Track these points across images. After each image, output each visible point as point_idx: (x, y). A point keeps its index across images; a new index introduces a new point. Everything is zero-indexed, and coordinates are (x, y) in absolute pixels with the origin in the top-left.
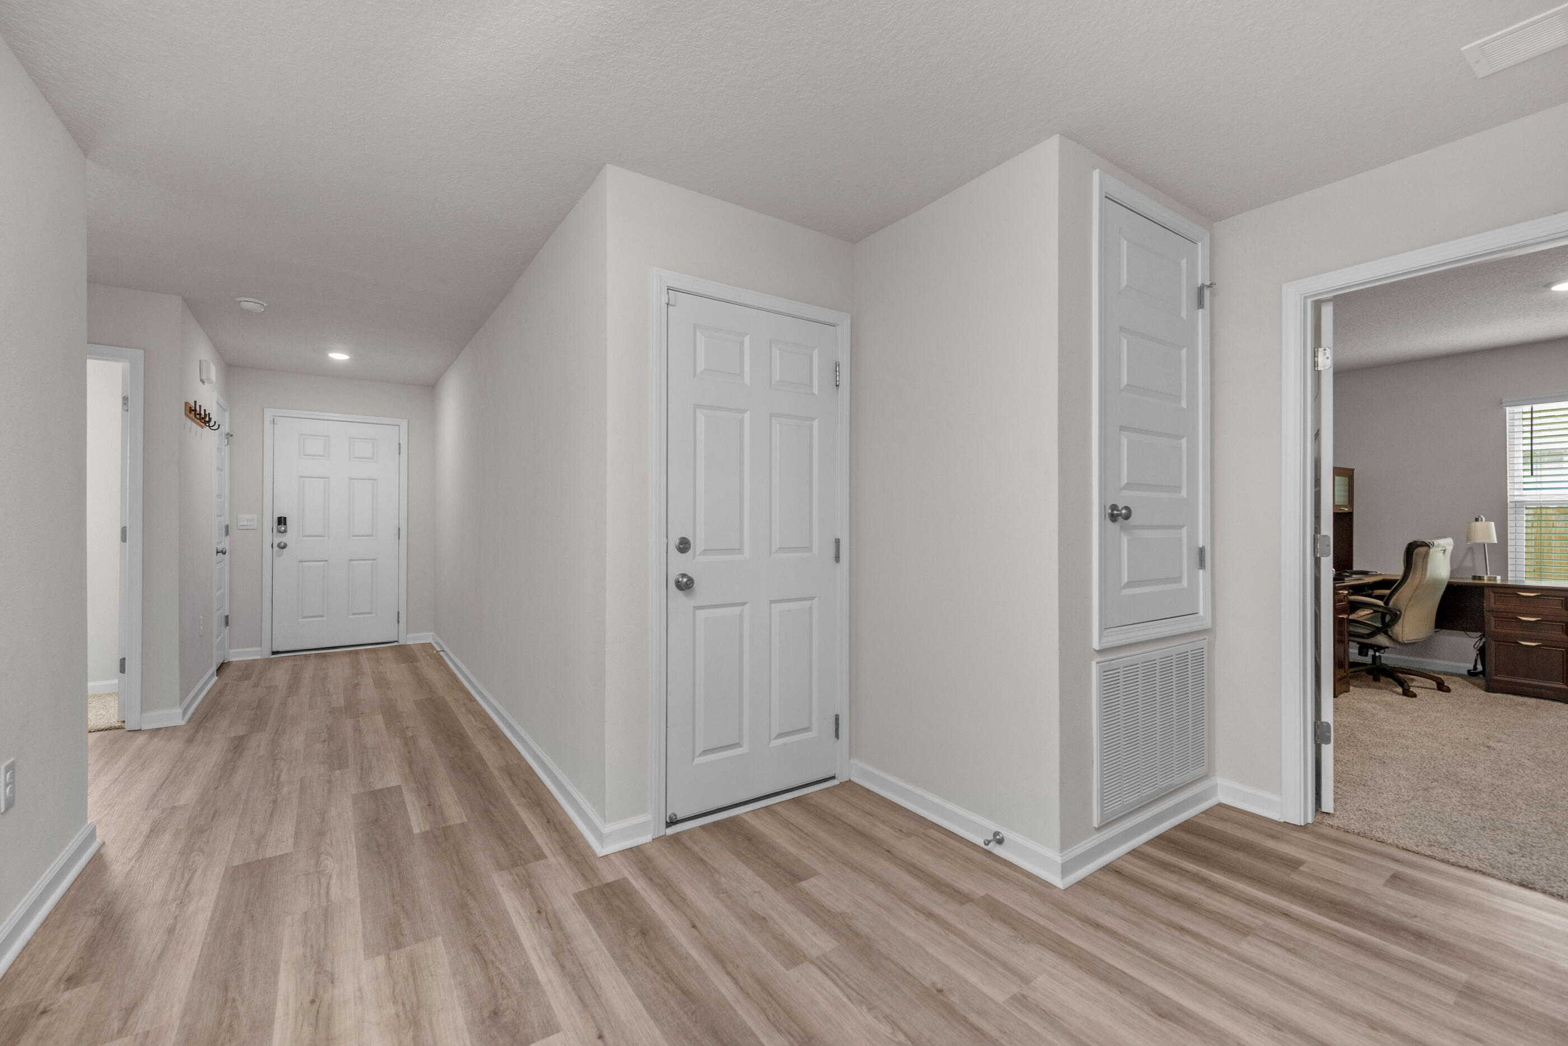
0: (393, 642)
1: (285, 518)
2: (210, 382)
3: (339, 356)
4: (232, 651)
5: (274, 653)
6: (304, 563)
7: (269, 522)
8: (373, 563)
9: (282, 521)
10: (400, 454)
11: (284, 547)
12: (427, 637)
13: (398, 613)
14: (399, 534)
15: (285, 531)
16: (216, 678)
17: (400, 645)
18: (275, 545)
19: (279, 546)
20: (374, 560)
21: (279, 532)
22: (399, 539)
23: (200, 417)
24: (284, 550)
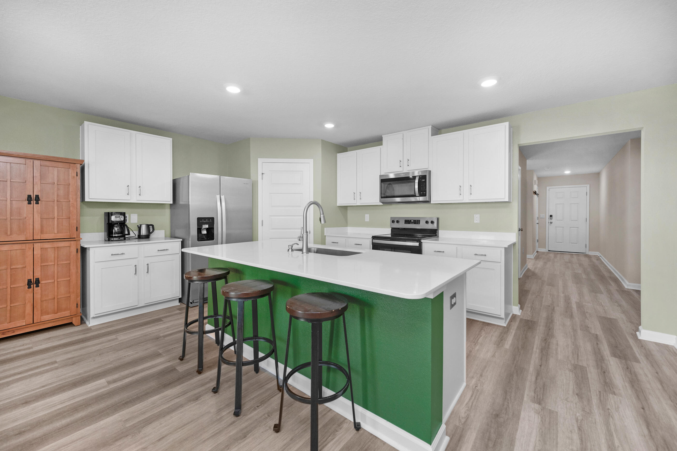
0: (584, 253)
1: (552, 215)
2: (536, 184)
3: (567, 172)
4: (539, 249)
5: (549, 251)
6: (557, 228)
7: (548, 217)
8: (577, 229)
9: (551, 216)
10: (587, 195)
11: (552, 223)
12: (597, 254)
13: (586, 245)
14: (586, 220)
15: (552, 219)
16: (536, 253)
17: (587, 255)
18: (549, 223)
19: (550, 223)
20: (578, 228)
21: (550, 219)
22: (586, 221)
23: (535, 193)
24: (552, 224)
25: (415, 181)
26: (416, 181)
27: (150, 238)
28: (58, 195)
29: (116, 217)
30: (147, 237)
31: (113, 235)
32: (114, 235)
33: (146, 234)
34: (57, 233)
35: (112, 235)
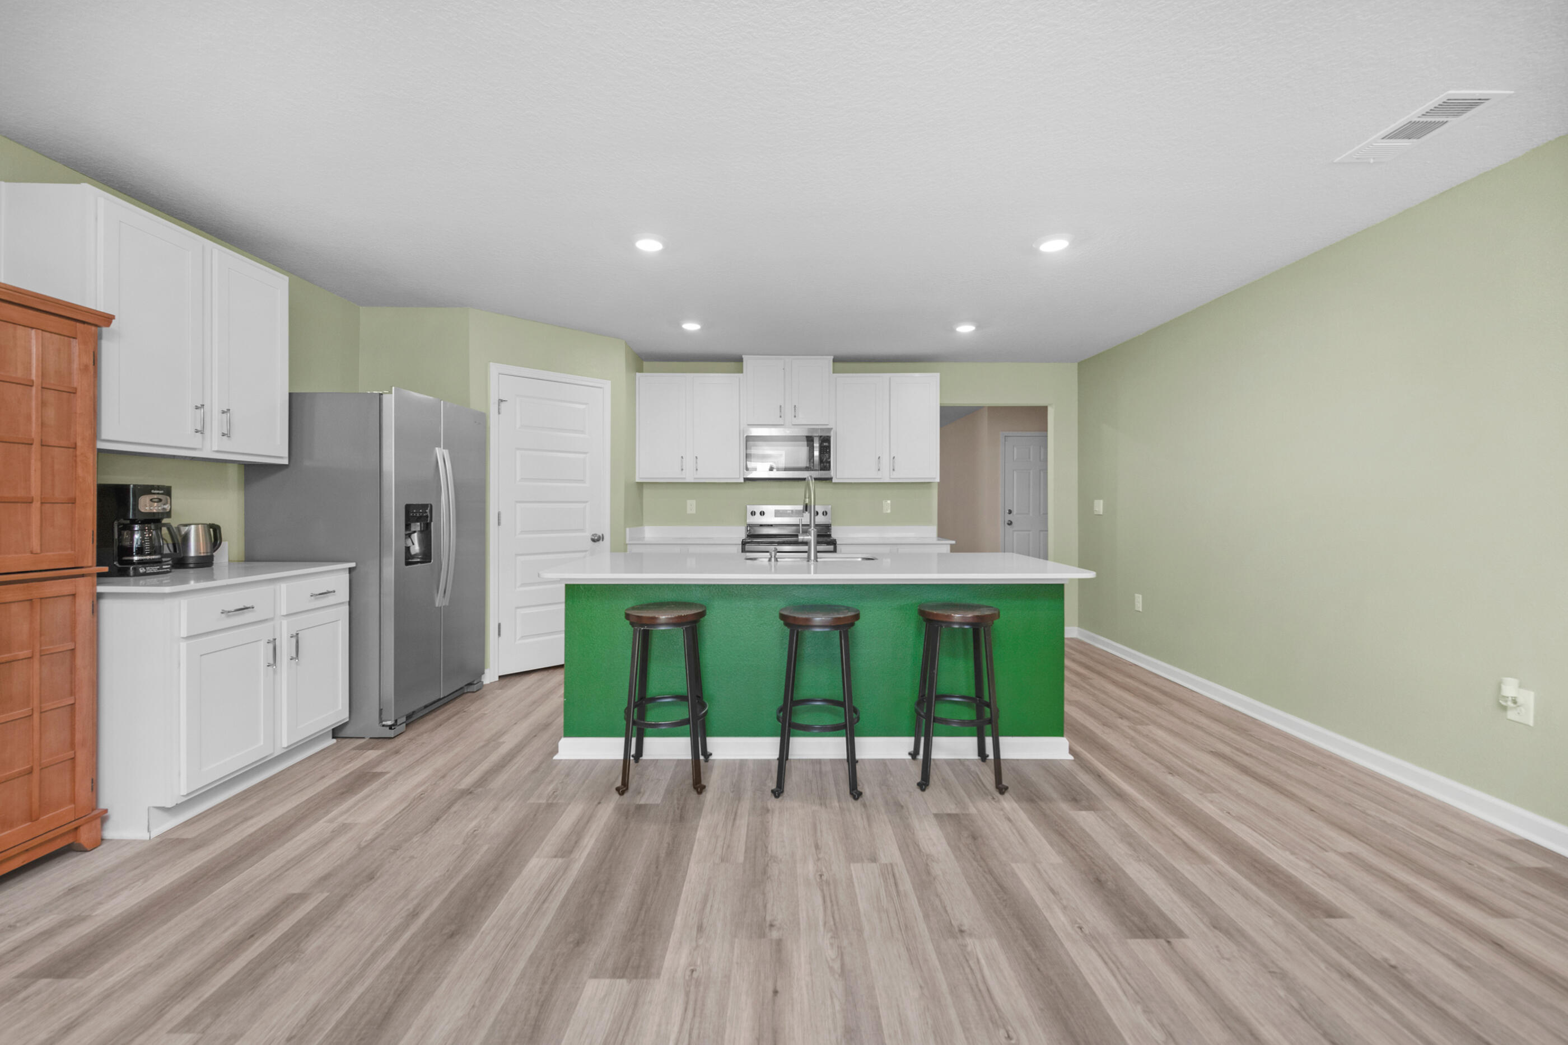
25: (813, 444)
26: (815, 445)
27: (214, 567)
28: (43, 425)
29: (151, 500)
30: (205, 562)
31: (133, 556)
32: (136, 558)
33: (205, 554)
34: (41, 550)
35: (130, 558)
